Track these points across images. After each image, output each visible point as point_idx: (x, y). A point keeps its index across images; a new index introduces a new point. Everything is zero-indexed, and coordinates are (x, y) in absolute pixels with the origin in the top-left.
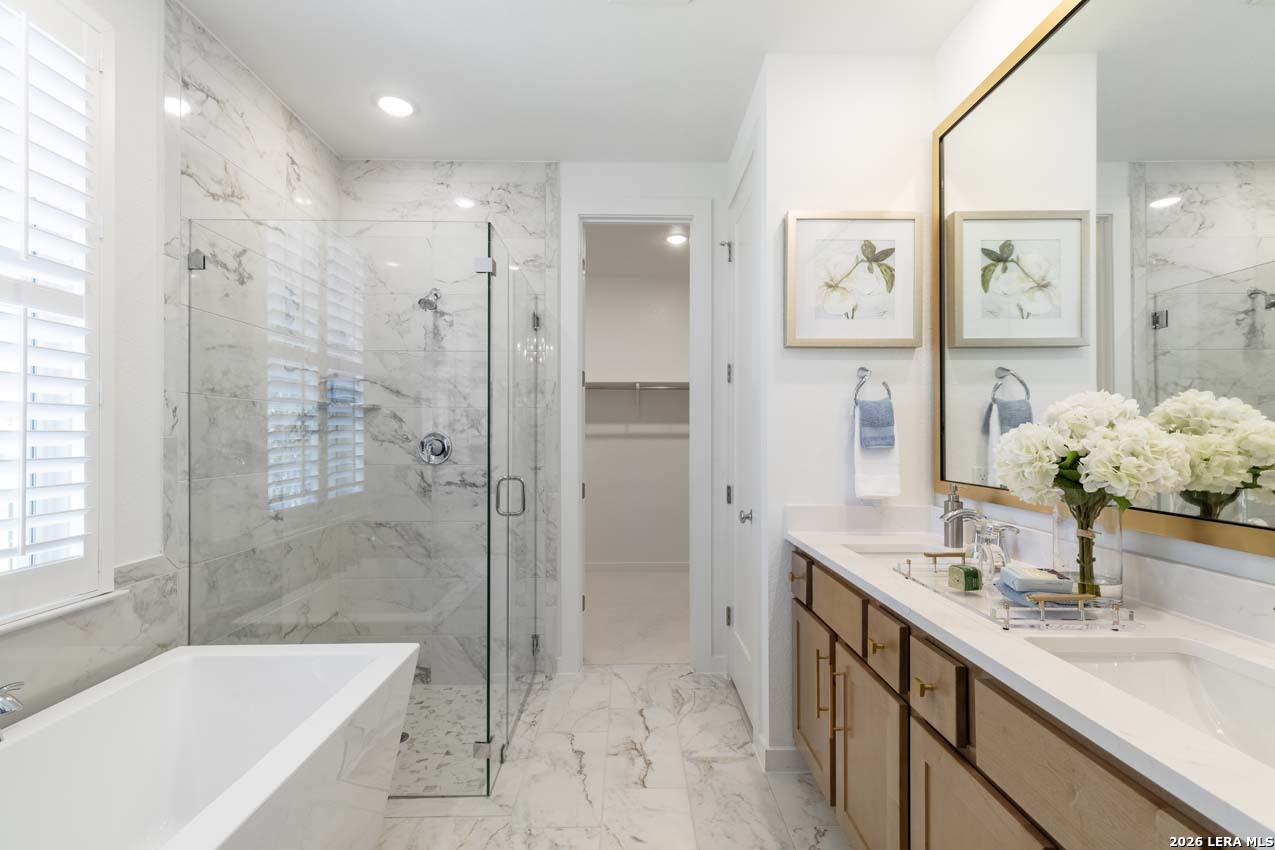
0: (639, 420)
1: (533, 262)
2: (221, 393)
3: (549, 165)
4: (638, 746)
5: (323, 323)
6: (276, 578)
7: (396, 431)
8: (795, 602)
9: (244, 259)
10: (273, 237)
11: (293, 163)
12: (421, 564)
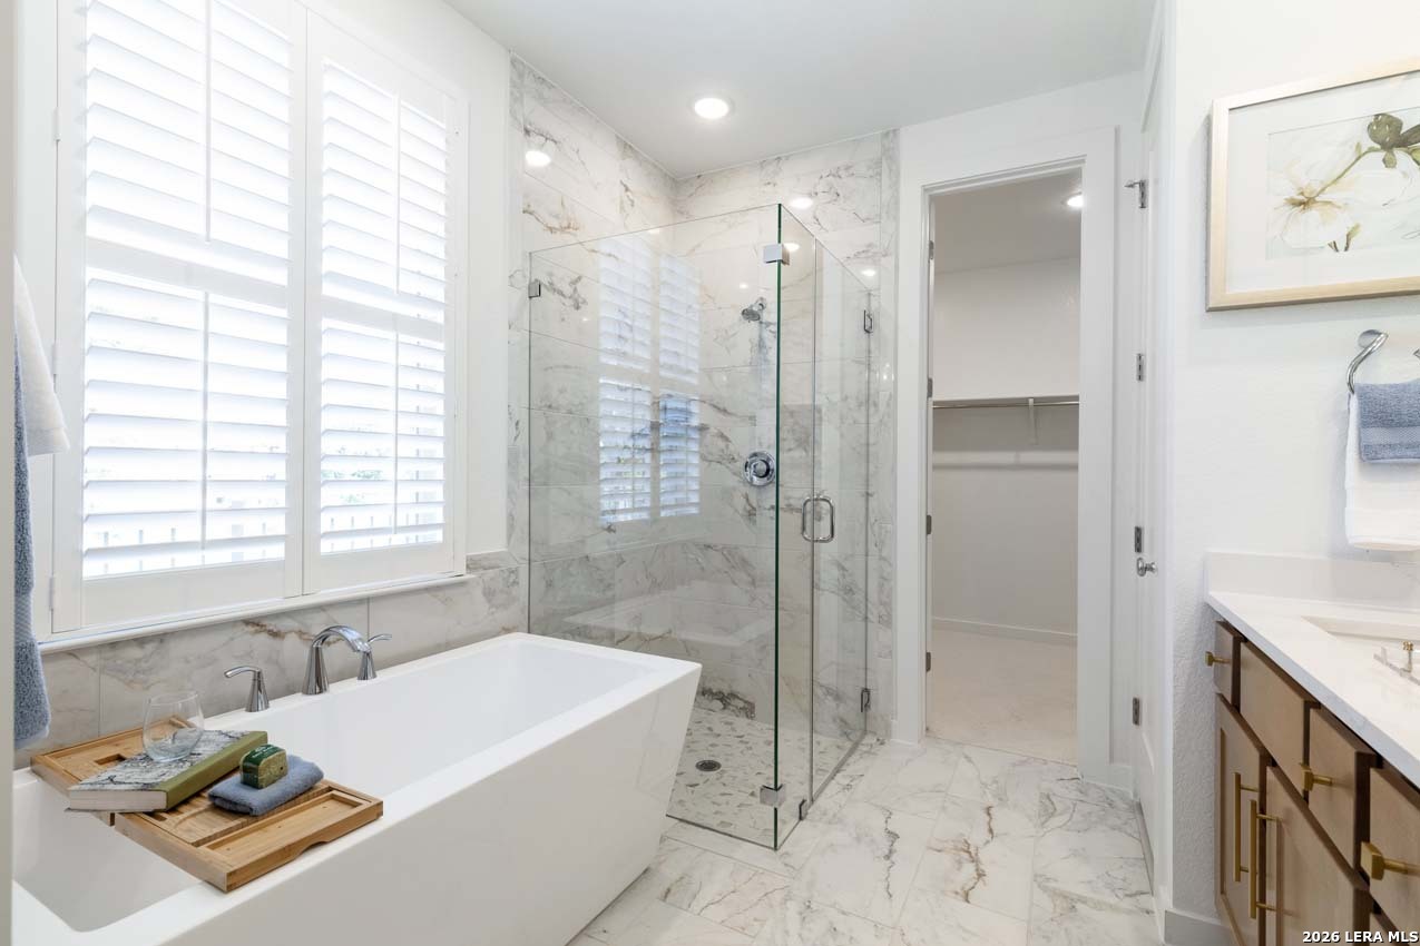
0: (1036, 446)
1: (867, 254)
2: (558, 409)
3: (887, 134)
4: (972, 850)
5: (655, 343)
6: (609, 586)
7: (723, 451)
8: (1219, 699)
9: (579, 285)
10: (605, 263)
11: (627, 190)
12: (747, 592)
